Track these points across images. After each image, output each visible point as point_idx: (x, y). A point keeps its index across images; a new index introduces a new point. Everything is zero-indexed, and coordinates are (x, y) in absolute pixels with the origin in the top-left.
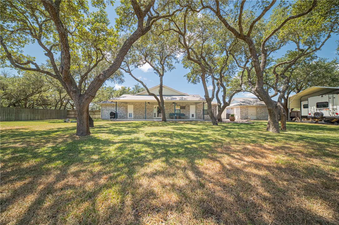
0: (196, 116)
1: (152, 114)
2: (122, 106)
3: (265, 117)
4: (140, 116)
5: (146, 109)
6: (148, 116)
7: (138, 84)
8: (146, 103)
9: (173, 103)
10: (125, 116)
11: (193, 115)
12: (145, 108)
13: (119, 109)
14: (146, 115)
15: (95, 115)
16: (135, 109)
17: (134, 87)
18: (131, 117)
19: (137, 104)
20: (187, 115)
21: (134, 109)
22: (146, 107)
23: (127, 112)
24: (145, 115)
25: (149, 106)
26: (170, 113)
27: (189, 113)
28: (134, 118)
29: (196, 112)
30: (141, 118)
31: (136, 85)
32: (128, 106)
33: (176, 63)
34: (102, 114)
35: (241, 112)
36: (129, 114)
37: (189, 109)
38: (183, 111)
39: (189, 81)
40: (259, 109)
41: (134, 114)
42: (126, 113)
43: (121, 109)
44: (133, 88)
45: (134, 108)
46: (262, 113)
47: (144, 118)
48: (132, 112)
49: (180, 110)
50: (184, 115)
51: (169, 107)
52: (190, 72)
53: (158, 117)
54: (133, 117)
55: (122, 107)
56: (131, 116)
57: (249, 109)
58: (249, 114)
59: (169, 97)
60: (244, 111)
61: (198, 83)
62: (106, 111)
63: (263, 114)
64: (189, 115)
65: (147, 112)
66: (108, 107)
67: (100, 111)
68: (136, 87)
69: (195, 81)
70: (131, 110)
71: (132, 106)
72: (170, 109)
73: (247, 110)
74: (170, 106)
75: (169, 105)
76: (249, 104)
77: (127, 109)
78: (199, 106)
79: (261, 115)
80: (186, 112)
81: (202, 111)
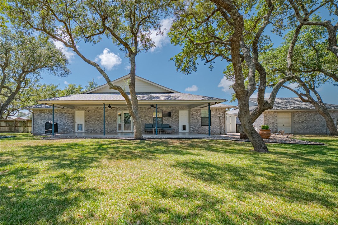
0: (190, 128)
1: (115, 124)
2: (65, 113)
3: (308, 130)
4: (96, 128)
5: (104, 117)
6: (109, 129)
7: (94, 79)
8: (104, 107)
9: (152, 106)
10: (71, 129)
11: (185, 126)
12: (103, 115)
13: (60, 118)
14: (106, 127)
15: (28, 126)
16: (87, 118)
17: (88, 85)
18: (81, 130)
19: (90, 108)
20: (174, 127)
21: (85, 118)
22: (104, 113)
23: (74, 122)
24: (103, 128)
25: (110, 113)
26: (145, 124)
27: (178, 124)
28: (85, 133)
29: (189, 122)
30: (97, 133)
31: (90, 81)
32: (76, 112)
33: (157, 34)
34: (35, 126)
35: (265, 120)
36: (78, 125)
37: (178, 117)
38: (166, 121)
39: (179, 68)
40: (296, 116)
41: (85, 126)
42: (72, 124)
43: (64, 117)
44: (87, 87)
45: (85, 116)
46: (302, 122)
47: (101, 133)
48: (83, 123)
49: (162, 118)
50: (170, 127)
51: (143, 114)
52: (182, 51)
53: (124, 130)
54: (84, 131)
55: (66, 115)
56: (81, 128)
57: (280, 115)
58: (279, 125)
59: (145, 96)
60: (270, 120)
61: (193, 72)
62: (40, 122)
63: (305, 125)
64: (178, 127)
65: (107, 122)
66: (43, 115)
67: (31, 121)
68: (90, 85)
69: (188, 68)
70: (80, 117)
71: (83, 112)
72: (145, 116)
73: (276, 118)
74: (145, 112)
75: (144, 110)
76: (279, 107)
77: (74, 117)
78: (195, 112)
79: (300, 126)
80: (173, 122)
81: (201, 120)
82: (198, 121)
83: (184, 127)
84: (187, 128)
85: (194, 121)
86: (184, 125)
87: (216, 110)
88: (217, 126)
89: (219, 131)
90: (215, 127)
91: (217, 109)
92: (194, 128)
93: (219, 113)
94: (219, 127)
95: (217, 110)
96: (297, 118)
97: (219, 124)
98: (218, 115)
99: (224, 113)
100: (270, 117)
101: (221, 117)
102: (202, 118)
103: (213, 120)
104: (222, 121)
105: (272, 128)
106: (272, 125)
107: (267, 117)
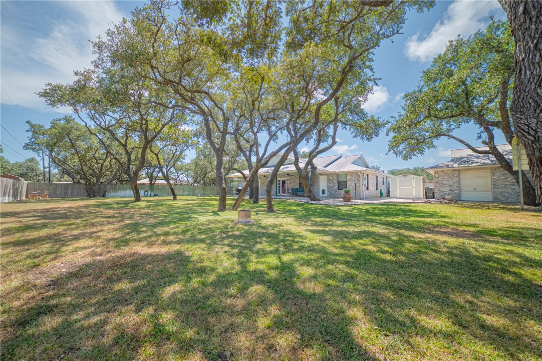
9: (288, 175)
29: (328, 186)
35: (436, 182)
37: (318, 182)
58: (463, 189)
60: (445, 182)
64: (318, 191)
72: (294, 182)
73: (457, 178)
78: (331, 177)
79: (509, 190)
81: (337, 185)
82: (335, 186)
83: (323, 192)
84: (326, 192)
86: (324, 189)
88: (352, 190)
89: (355, 196)
91: (352, 173)
92: (331, 192)
93: (355, 177)
94: (355, 192)
96: (501, 178)
97: (355, 188)
98: (354, 179)
99: (359, 176)
100: (446, 177)
101: (356, 181)
102: (338, 182)
103: (348, 184)
104: (357, 185)
105: (450, 192)
106: (449, 189)
107: (440, 178)
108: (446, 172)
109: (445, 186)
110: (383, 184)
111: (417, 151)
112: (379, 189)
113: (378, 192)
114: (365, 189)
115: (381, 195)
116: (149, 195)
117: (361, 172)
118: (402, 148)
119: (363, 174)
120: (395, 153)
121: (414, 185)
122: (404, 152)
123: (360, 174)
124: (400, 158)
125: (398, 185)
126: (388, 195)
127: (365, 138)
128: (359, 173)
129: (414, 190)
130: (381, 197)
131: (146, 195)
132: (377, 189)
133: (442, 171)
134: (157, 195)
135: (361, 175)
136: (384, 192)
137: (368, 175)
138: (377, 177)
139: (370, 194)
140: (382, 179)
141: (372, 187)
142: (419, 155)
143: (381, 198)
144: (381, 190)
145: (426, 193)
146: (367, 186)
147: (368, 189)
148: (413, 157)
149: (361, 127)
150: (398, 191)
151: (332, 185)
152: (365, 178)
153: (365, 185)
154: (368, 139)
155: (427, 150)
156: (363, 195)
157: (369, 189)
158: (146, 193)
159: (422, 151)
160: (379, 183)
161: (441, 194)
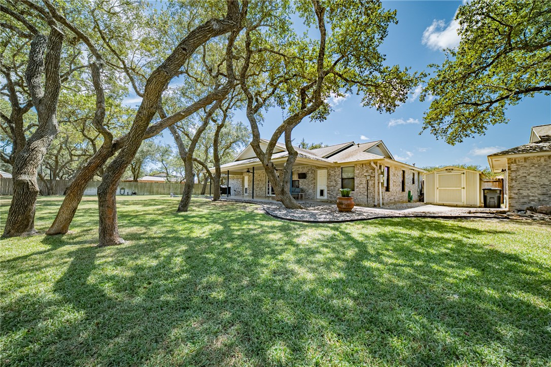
0: (329, 193)
1: (264, 188)
6: (260, 193)
10: (241, 192)
13: (237, 182)
20: (310, 191)
23: (243, 186)
25: (261, 177)
27: (315, 188)
28: (248, 195)
29: (327, 185)
32: (245, 177)
36: (246, 188)
37: (314, 179)
38: (302, 184)
41: (248, 190)
42: (242, 188)
45: (248, 181)
49: (299, 181)
55: (239, 180)
64: (315, 191)
65: (260, 186)
71: (248, 177)
77: (243, 181)
78: (332, 171)
80: (309, 185)
81: (340, 183)
82: (337, 184)
83: (322, 193)
84: (325, 193)
85: (332, 183)
86: (322, 189)
87: (361, 166)
88: (362, 191)
89: (366, 200)
90: (360, 192)
91: (363, 164)
92: (332, 193)
93: (367, 171)
94: (366, 194)
95: (363, 166)
97: (366, 188)
98: (365, 174)
99: (374, 169)
100: (533, 169)
101: (368, 178)
102: (342, 179)
103: (357, 181)
104: (371, 183)
105: (542, 198)
106: (539, 192)
107: (521, 173)
108: (535, 161)
109: (530, 186)
110: (413, 183)
111: (473, 129)
112: (407, 189)
113: (406, 194)
114: (382, 190)
115: (410, 199)
116: (126, 193)
117: (376, 163)
118: (447, 123)
119: (380, 166)
120: (435, 131)
121: (464, 184)
122: (450, 131)
123: (374, 166)
124: (442, 140)
125: (437, 185)
126: (421, 199)
127: (384, 109)
128: (372, 164)
129: (464, 192)
130: (409, 201)
131: (122, 193)
132: (403, 190)
133: (526, 159)
134: (135, 194)
135: (377, 168)
136: (415, 196)
137: (388, 168)
138: (404, 172)
139: (392, 198)
140: (412, 175)
141: (395, 187)
142: (476, 135)
143: (409, 204)
144: (409, 192)
145: (485, 197)
146: (385, 185)
147: (387, 189)
148: (464, 139)
149: (377, 86)
150: (437, 193)
151: (333, 183)
152: (382, 173)
153: (382, 184)
154: (389, 110)
155: (489, 126)
156: (379, 200)
157: (391, 190)
158: (122, 191)
159: (482, 127)
160: (406, 181)
161: (522, 200)
